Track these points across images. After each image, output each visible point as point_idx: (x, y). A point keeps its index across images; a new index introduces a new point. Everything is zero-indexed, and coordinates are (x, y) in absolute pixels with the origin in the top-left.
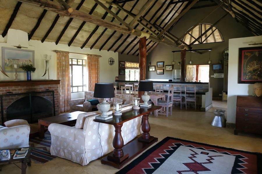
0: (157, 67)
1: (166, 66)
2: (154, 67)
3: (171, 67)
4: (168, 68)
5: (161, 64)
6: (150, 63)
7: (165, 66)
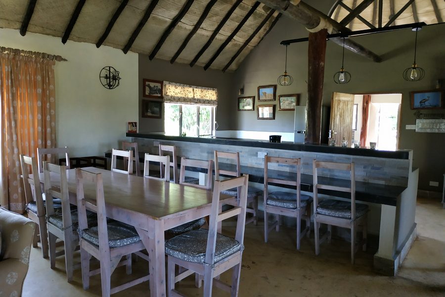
0: (259, 99)
1: (281, 96)
2: (250, 101)
3: (294, 99)
4: (287, 102)
5: (269, 91)
6: (242, 91)
7: (277, 98)
